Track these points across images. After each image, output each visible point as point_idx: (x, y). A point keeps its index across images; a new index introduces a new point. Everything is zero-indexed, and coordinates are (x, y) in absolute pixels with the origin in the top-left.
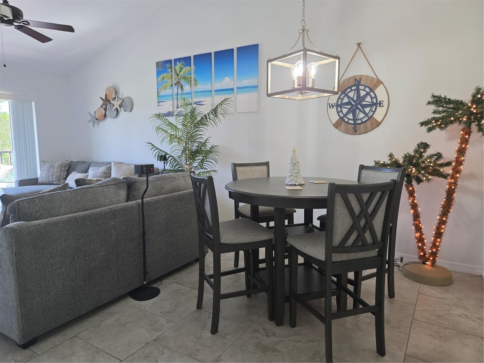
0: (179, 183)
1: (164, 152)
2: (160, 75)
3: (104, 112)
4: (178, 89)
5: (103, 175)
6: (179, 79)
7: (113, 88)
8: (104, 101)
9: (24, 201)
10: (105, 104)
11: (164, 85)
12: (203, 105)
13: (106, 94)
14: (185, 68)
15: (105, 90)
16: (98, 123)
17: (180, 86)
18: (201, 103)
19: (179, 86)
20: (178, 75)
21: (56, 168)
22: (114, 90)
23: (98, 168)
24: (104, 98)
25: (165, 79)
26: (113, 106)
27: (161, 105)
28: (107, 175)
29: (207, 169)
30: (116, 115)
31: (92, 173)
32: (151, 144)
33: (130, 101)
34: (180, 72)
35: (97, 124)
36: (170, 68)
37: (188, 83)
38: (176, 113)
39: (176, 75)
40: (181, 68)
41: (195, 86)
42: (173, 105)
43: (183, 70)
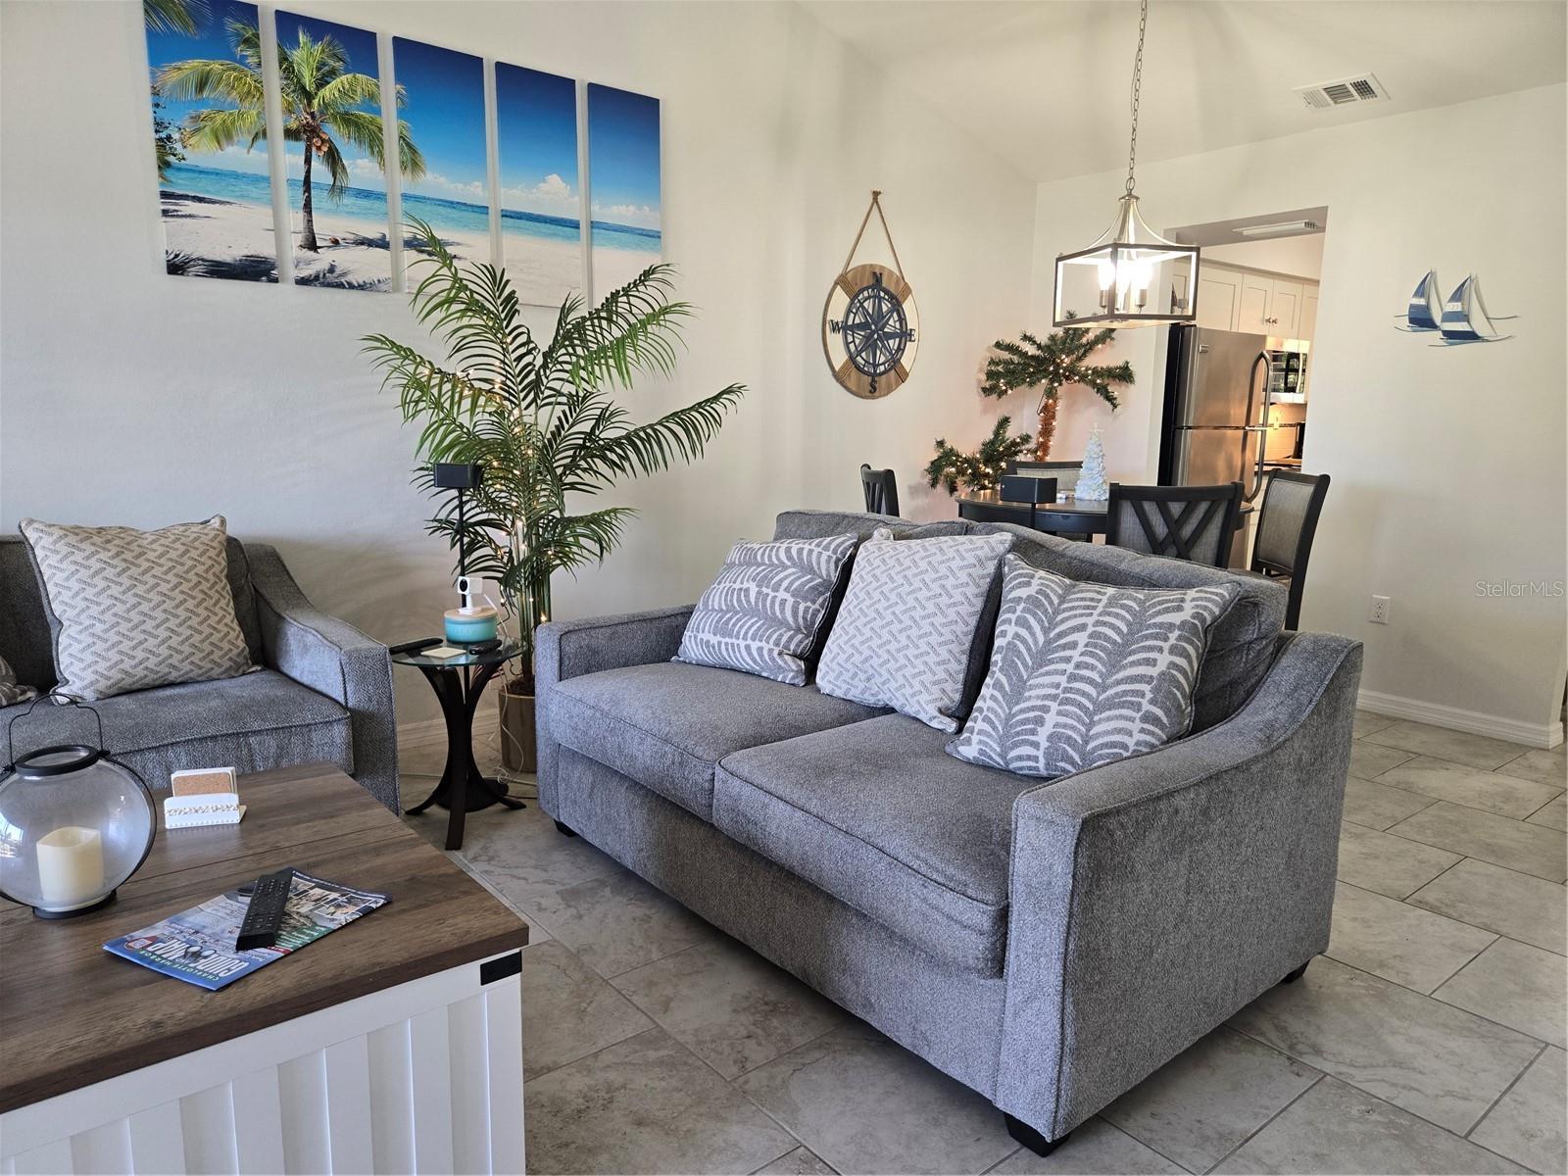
4: (308, 161)
6: (312, 115)
11: (210, 118)
14: (350, 76)
17: (325, 149)
19: (319, 148)
20: (309, 97)
25: (221, 87)
27: (189, 216)
34: (321, 83)
36: (252, 43)
37: (372, 148)
38: (305, 273)
39: (294, 91)
40: (326, 68)
41: (409, 170)
42: (277, 230)
43: (338, 80)
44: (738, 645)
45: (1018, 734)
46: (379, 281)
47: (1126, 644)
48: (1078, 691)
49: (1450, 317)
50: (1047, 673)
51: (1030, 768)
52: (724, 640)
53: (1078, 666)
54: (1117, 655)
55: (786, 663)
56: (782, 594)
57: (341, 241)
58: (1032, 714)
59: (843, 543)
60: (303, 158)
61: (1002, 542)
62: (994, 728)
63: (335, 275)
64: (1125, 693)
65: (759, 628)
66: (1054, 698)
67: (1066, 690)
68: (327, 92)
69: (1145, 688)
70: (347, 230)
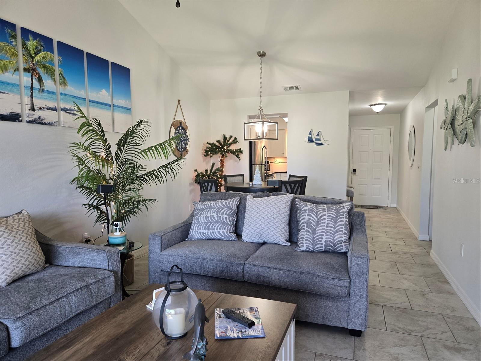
4: (32, 80)
6: (33, 64)
12: (75, 115)
14: (45, 52)
17: (37, 76)
19: (35, 76)
20: (33, 58)
25: (3, 52)
34: (36, 54)
36: (14, 37)
37: (52, 76)
38: (31, 119)
39: (28, 56)
40: (38, 49)
41: (63, 85)
42: (21, 103)
43: (42, 53)
44: (215, 232)
45: (317, 242)
46: (54, 122)
47: (336, 217)
48: (329, 230)
49: (316, 140)
50: (320, 227)
51: (320, 250)
52: (209, 231)
53: (328, 224)
54: (335, 220)
55: (232, 235)
56: (224, 216)
57: (42, 108)
58: (319, 237)
59: (237, 200)
60: (30, 79)
61: (291, 196)
62: (310, 242)
63: (41, 120)
64: (340, 228)
65: (221, 226)
66: (324, 232)
67: (326, 230)
68: (39, 57)
69: (343, 227)
70: (44, 104)
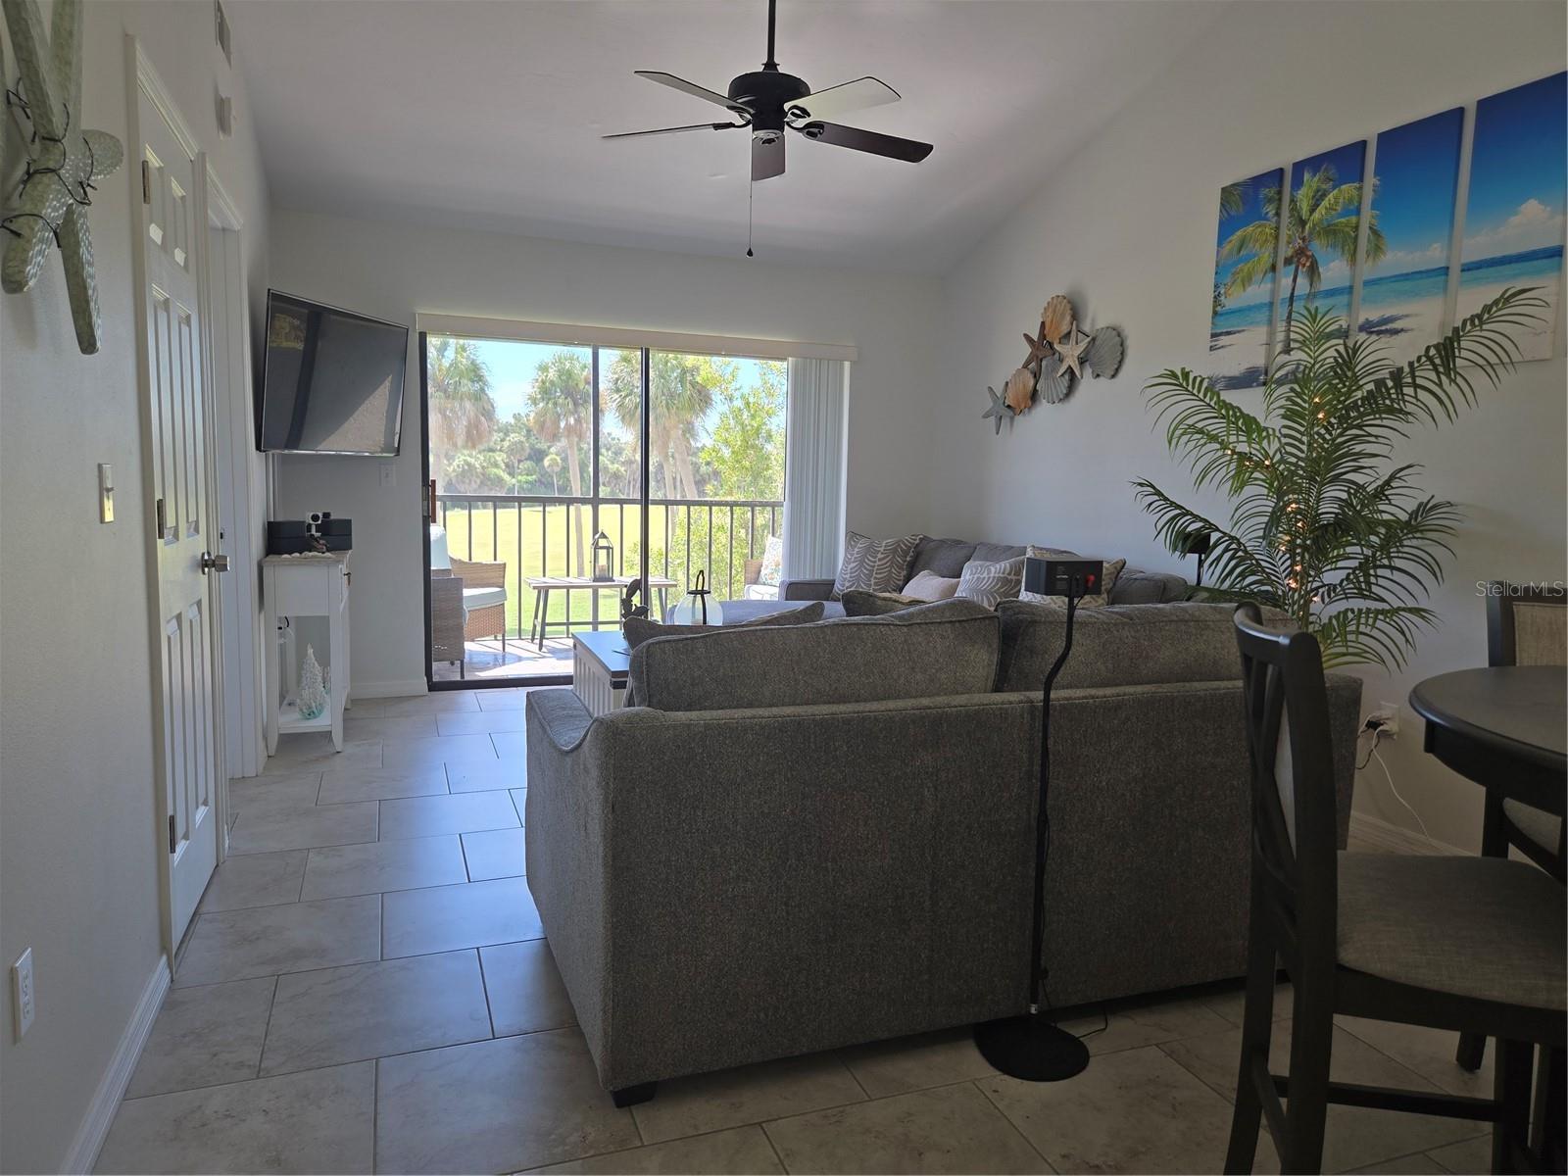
0: (1218, 645)
1: (1197, 518)
2: (1232, 234)
3: (1032, 382)
4: (1295, 280)
5: (998, 589)
6: (1304, 239)
7: (1065, 301)
8: (1034, 346)
9: (667, 645)
10: (1037, 357)
11: (1242, 270)
12: (1396, 332)
13: (1043, 323)
14: (1335, 191)
15: (1043, 311)
16: (1012, 419)
17: (1308, 264)
18: (1388, 327)
19: (1304, 265)
20: (1303, 223)
21: (880, 556)
22: (1069, 306)
23: (988, 563)
24: (1035, 338)
25: (1251, 245)
26: (1061, 360)
27: (1222, 347)
28: (1011, 589)
29: (1383, 600)
30: (1065, 392)
31: (967, 577)
32: (1154, 488)
33: (1118, 338)
34: (1312, 211)
35: (1009, 424)
36: (1274, 199)
37: (1343, 248)
38: (1279, 374)
39: (1295, 225)
40: (1320, 193)
41: (1371, 258)
43: (1327, 199)
60: (1292, 277)
68: (1316, 215)
